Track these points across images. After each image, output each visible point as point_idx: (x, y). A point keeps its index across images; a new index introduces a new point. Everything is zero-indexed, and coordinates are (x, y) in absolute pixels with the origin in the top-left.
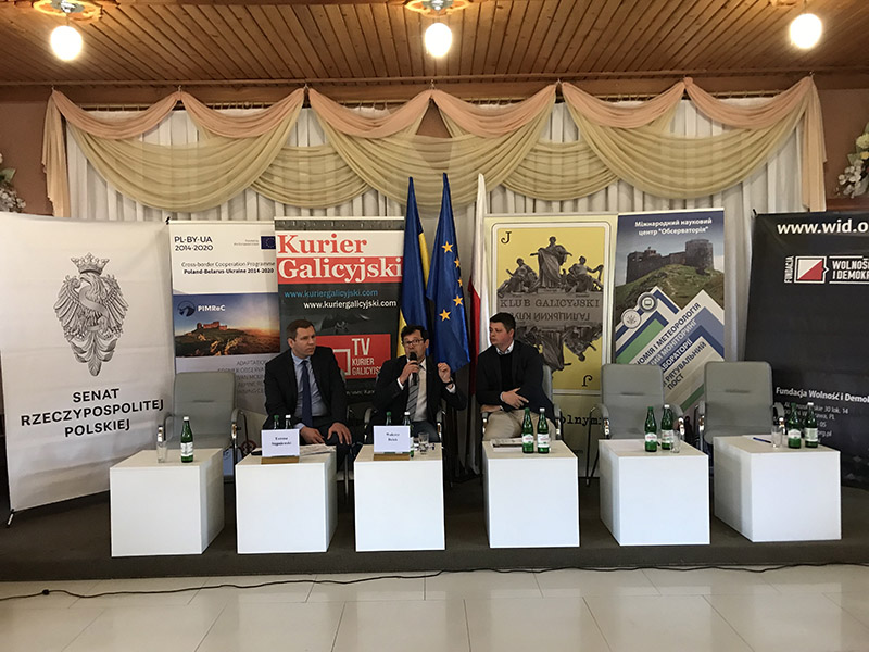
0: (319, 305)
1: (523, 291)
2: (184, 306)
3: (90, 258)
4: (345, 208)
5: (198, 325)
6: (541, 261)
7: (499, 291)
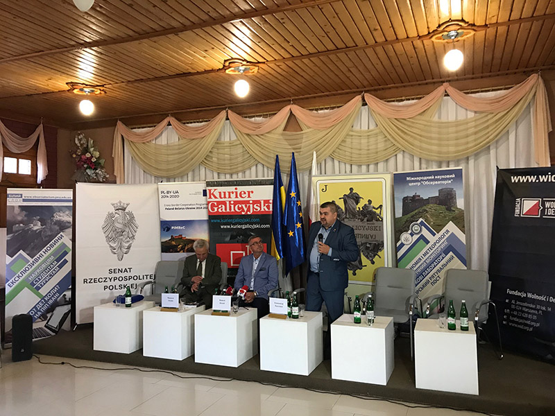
0: (229, 227)
2: (166, 226)
3: (120, 202)
4: (247, 173)
5: (172, 236)
6: (345, 202)
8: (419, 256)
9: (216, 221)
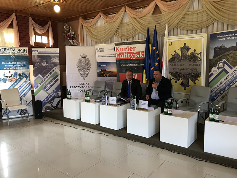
0: (125, 65)
1: (176, 61)
2: (99, 65)
3: (84, 54)
5: (101, 69)
6: (181, 51)
7: (169, 61)
8: (222, 80)
9: (119, 62)
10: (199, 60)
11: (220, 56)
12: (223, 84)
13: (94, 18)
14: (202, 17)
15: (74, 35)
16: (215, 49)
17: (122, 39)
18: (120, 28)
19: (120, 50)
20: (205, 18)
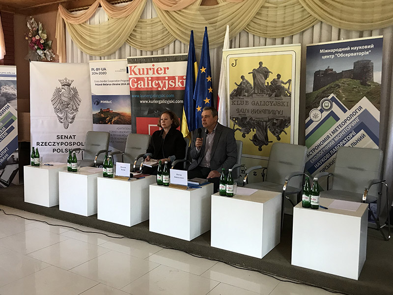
0: (147, 102)
1: (245, 96)
3: (66, 79)
5: (101, 109)
6: (254, 77)
7: (231, 95)
8: (327, 133)
9: (136, 96)
10: (286, 95)
11: (325, 88)
12: (330, 139)
13: (87, 9)
14: (293, 14)
15: (47, 40)
16: (317, 74)
17: (141, 51)
18: (138, 30)
19: (138, 73)
20: (298, 17)
